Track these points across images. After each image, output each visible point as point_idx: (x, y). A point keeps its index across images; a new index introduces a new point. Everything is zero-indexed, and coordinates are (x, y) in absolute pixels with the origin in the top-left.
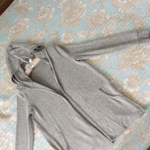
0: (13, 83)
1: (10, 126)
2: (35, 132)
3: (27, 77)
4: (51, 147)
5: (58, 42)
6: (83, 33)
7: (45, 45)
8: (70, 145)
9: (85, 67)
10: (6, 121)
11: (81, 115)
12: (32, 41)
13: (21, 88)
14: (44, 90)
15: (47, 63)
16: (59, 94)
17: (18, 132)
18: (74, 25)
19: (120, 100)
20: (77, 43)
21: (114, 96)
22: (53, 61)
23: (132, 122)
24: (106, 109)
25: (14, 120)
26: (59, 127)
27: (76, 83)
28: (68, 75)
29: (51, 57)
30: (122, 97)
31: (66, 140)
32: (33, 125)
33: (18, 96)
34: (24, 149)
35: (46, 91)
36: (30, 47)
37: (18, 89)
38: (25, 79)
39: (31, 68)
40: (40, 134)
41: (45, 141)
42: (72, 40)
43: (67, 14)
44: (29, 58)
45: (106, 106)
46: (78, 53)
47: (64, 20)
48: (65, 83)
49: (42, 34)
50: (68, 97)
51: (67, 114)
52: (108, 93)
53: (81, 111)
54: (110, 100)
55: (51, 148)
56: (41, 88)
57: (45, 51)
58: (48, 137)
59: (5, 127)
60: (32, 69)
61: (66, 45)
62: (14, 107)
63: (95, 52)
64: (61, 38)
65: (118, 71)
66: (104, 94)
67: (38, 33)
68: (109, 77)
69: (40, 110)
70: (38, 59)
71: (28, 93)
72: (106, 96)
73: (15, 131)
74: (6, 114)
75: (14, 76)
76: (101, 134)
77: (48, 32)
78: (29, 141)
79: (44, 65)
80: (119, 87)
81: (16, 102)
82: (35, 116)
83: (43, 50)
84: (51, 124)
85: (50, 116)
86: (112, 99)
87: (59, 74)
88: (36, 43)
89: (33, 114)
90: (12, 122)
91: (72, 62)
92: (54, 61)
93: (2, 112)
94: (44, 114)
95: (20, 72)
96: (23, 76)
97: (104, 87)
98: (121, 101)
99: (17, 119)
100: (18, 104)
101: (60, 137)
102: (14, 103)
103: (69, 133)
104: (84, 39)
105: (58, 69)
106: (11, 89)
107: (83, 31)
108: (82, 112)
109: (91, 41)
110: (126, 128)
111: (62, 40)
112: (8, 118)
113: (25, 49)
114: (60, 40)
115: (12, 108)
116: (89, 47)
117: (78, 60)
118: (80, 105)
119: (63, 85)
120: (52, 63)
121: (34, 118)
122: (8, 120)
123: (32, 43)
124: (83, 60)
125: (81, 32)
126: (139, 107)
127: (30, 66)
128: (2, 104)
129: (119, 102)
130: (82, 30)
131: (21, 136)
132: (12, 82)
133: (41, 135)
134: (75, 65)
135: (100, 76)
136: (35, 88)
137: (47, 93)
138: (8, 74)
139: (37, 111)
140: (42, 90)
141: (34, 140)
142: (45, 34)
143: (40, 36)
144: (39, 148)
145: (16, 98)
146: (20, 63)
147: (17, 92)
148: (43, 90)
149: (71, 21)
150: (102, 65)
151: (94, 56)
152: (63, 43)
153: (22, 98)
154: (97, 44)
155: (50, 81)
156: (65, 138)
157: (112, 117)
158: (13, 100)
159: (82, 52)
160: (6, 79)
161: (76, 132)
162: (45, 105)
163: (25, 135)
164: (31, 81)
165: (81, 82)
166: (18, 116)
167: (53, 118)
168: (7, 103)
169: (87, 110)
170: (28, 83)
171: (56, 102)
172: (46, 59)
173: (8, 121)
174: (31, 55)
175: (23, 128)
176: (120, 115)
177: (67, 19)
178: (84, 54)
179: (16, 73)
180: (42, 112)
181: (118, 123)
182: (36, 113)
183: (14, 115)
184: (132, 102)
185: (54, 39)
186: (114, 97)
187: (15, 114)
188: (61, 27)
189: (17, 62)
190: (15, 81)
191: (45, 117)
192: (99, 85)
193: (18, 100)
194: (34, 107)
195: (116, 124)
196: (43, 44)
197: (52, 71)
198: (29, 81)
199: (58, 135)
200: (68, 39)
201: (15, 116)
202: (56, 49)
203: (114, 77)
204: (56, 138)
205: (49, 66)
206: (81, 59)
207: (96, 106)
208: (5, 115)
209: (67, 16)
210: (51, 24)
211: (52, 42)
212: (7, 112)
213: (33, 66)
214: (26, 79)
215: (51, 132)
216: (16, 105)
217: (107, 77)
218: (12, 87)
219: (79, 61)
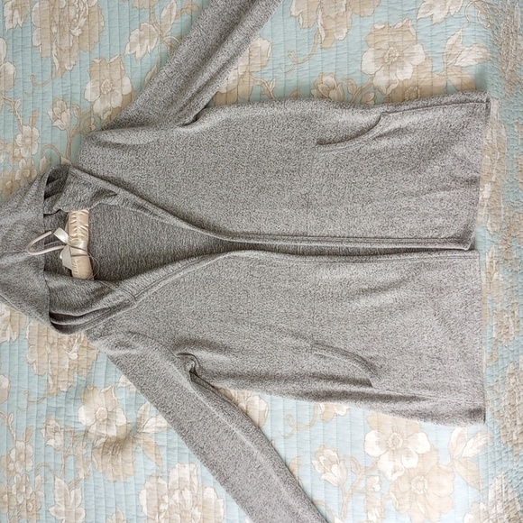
0: (66, 337)
1: (163, 452)
2: (243, 405)
3: (94, 286)
4: (322, 405)
5: (92, 119)
6: (141, 38)
7: (64, 160)
8: (366, 355)
9: (228, 120)
10: (140, 450)
11: (329, 255)
12: (18, 182)
13: (102, 327)
14: (170, 280)
15: (113, 202)
16: (219, 252)
17: (197, 448)
18: (96, 39)
19: (396, 124)
20: (148, 77)
21: (371, 128)
22: (123, 182)
23: (479, 152)
24: (383, 180)
25: (159, 425)
26: (296, 335)
27: (238, 185)
28: (201, 184)
29: (110, 175)
30: (396, 112)
31: (345, 354)
32: (223, 391)
33: (111, 358)
34: (254, 473)
35: (178, 276)
36: (27, 201)
37: (95, 338)
38: (92, 296)
39: (81, 252)
40: (262, 401)
41: (291, 403)
42: (127, 82)
43: (48, 26)
44: (50, 233)
45: (374, 172)
46: (173, 102)
47: (54, 47)
48: (210, 212)
49: (28, 141)
50: (252, 241)
51: (287, 285)
52: (350, 133)
53: (319, 244)
54: (373, 147)
55: (323, 409)
56: (156, 283)
57: (79, 172)
58: (290, 387)
59: (152, 466)
60: (85, 253)
61: (120, 109)
62: (128, 395)
63: (221, 57)
64: (92, 104)
65: (325, 55)
66: (340, 146)
67: (15, 146)
68: (314, 92)
69: (207, 337)
70: (79, 212)
71: (135, 325)
72: (352, 146)
73: (187, 450)
74: (123, 432)
75: (52, 316)
76: (425, 255)
77: (40, 119)
78: (248, 443)
79: (111, 215)
80: (363, 93)
81: (123, 376)
82: (205, 365)
83: (70, 176)
84: (269, 346)
85: (246, 329)
86: (374, 139)
87: (172, 201)
88: (33, 177)
89: (198, 366)
90: (159, 437)
91: (181, 140)
92: (126, 180)
93: (107, 437)
94: (226, 341)
95: (61, 289)
96: (78, 293)
97: (326, 127)
98: (403, 126)
99: (165, 417)
100: (132, 379)
101: (322, 360)
102: (120, 385)
103: (336, 328)
104: (156, 52)
105: (158, 193)
106: (74, 356)
107: (137, 32)
108: (325, 244)
109: (181, 38)
110: (473, 182)
111: (98, 107)
112: (138, 436)
113: (17, 217)
114: (92, 110)
115: (124, 402)
116: (193, 60)
117: (192, 118)
118: (302, 229)
119: (211, 222)
120: (127, 190)
121: (206, 373)
122: (142, 442)
123: (22, 184)
124: (206, 107)
125: (133, 38)
126: (463, 98)
127: (74, 251)
128: (87, 415)
129: (399, 132)
130: (131, 30)
131: (216, 448)
132: (60, 335)
133: (268, 397)
134: (196, 142)
135: (289, 109)
136: (140, 294)
137: (187, 279)
138: (31, 324)
139: (201, 349)
140: (162, 284)
141: (258, 428)
142: (36, 132)
143: (27, 147)
144: (291, 434)
145: (113, 367)
146: (37, 266)
147: (102, 348)
148: (166, 282)
149: (77, 34)
150: (268, 75)
151: (226, 73)
152: (109, 113)
153: (127, 351)
154: (203, 33)
155: (164, 243)
156: (337, 350)
157: (414, 188)
158: (109, 380)
159: (181, 90)
160: (38, 341)
161: (354, 308)
162: (207, 314)
163: (225, 437)
164: (113, 288)
165: (252, 171)
166: (163, 407)
167: (261, 327)
168: (99, 402)
169: (331, 229)
170: (110, 297)
171: (231, 281)
172: (101, 193)
173: (147, 443)
174: (51, 219)
175: (201, 424)
176: (431, 161)
177: (62, 36)
178: (194, 90)
179: (52, 303)
180: (218, 339)
181: (444, 189)
182: (203, 355)
183: (148, 413)
184: (434, 101)
185: (75, 122)
186: (377, 131)
187: (148, 408)
188: (62, 74)
189: (30, 272)
190: (68, 323)
191: (237, 344)
192: (308, 135)
193: (122, 367)
194: (182, 347)
195: (442, 194)
196: (56, 160)
197: (146, 210)
198: (106, 290)
199: (312, 359)
200: (112, 90)
201: (154, 414)
202: (105, 144)
203: (329, 80)
204: (313, 370)
205: (127, 205)
206: (199, 110)
207: (347, 196)
208: (122, 437)
209: (54, 30)
210: (30, 91)
211: (78, 136)
212: (119, 425)
213: (82, 244)
214: (93, 293)
215: (286, 369)
216: (129, 383)
217: (310, 97)
218: (72, 349)
219: (196, 119)
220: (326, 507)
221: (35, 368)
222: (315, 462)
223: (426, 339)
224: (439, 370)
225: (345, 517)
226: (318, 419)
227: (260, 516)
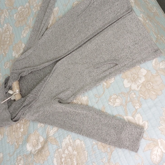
1: (58, 139)
2: (79, 103)
6: (25, 32)
10: (49, 143)
28: (49, 51)
34: (90, 122)
40: (85, 97)
42: (23, 45)
47: (3, 50)
60: (19, 93)
62: (42, 129)
70: (15, 83)
74: (43, 144)
75: (12, 119)
84: (81, 77)
85: (72, 79)
90: (55, 135)
93: (38, 149)
94: (68, 87)
102: (38, 128)
104: (29, 32)
106: (22, 130)
107: (23, 31)
111: (17, 56)
115: (41, 132)
122: (49, 140)
127: (15, 93)
128: (30, 146)
144: (98, 100)
149: (8, 43)
160: (10, 133)
168: (33, 138)
175: (67, 119)
177: (4, 47)
183: (49, 130)
185: (11, 64)
187: (49, 128)
188: (6, 55)
200: (20, 49)
201: (51, 128)
207: (90, 22)
212: (41, 142)
213: (17, 91)
220: (119, 115)
221: (10, 143)
222: (110, 103)
223: (129, 41)
224: (137, 46)
225: (127, 114)
226: (105, 89)
227: (97, 136)
